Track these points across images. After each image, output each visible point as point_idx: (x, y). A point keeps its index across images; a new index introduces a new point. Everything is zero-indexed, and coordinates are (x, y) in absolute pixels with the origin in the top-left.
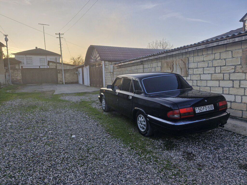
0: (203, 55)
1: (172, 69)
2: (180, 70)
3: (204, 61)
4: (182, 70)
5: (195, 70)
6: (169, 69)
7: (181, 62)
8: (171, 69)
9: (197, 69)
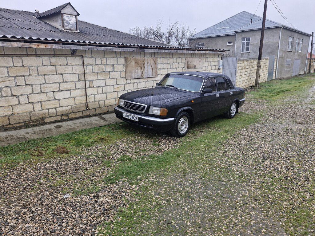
0: (167, 58)
1: (143, 68)
2: (152, 71)
3: (168, 63)
4: (154, 70)
5: (162, 70)
6: (139, 68)
7: (152, 62)
8: (141, 68)
9: (163, 70)
